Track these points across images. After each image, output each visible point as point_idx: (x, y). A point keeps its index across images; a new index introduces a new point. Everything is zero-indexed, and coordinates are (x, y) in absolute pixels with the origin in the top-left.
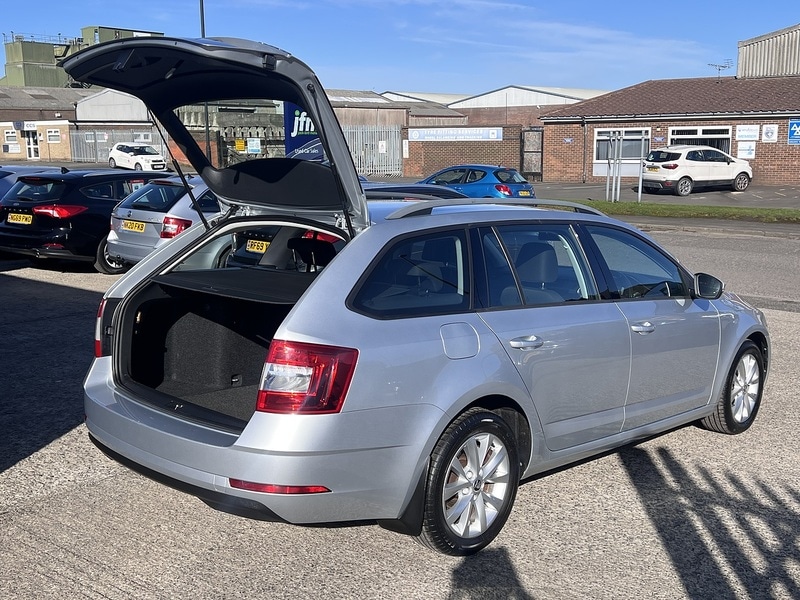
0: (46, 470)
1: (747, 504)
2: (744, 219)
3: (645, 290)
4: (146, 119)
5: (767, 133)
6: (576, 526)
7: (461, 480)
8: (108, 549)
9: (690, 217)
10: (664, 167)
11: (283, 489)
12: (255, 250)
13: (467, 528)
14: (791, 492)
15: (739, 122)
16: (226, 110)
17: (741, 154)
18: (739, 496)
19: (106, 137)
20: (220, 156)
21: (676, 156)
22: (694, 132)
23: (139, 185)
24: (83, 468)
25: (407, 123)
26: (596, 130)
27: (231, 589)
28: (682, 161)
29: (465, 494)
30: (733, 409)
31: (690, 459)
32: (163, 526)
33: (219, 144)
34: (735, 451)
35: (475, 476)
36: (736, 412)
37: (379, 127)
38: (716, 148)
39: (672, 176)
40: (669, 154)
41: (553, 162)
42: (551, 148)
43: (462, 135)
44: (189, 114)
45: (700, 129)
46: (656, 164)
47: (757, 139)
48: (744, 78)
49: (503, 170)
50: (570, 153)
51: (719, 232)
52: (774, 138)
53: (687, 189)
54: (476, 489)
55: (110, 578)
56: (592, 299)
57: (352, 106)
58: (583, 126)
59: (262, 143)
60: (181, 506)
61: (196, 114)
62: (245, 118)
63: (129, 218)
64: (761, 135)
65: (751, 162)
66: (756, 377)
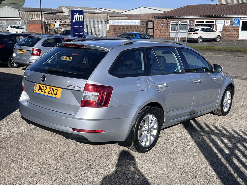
0: (4, 129)
1: (230, 136)
2: (219, 50)
3: (197, 70)
4: (19, 17)
5: (226, 23)
6: (178, 144)
7: (144, 129)
8: (29, 153)
9: (202, 50)
10: (193, 33)
11: (89, 131)
12: (64, 59)
13: (145, 144)
14: (243, 132)
15: (217, 19)
16: (47, 14)
17: (218, 30)
18: (227, 134)
19: (6, 23)
20: (45, 29)
21: (197, 30)
22: (203, 22)
23: (22, 38)
24: (16, 128)
25: (108, 19)
26: (171, 21)
27: (72, 164)
28: (199, 32)
29: (144, 133)
30: (224, 108)
31: (211, 124)
32: (46, 146)
33: (45, 25)
34: (224, 121)
35: (148, 128)
36: (224, 109)
37: (98, 20)
38: (210, 28)
39: (196, 36)
40: (195, 29)
41: (157, 32)
42: (156, 27)
43: (127, 23)
44: (35, 15)
45: (205, 21)
46: (191, 33)
47: (223, 24)
48: (219, 4)
49: (142, 34)
50: (163, 29)
51: (212, 54)
52: (229, 24)
53: (201, 41)
54: (148, 132)
55: (32, 161)
56: (182, 72)
57: (89, 13)
58: (167, 20)
59: (60, 25)
60: (51, 139)
61: (37, 15)
62: (54, 16)
63: (20, 49)
64: (224, 23)
65: (221, 32)
66: (230, 98)
